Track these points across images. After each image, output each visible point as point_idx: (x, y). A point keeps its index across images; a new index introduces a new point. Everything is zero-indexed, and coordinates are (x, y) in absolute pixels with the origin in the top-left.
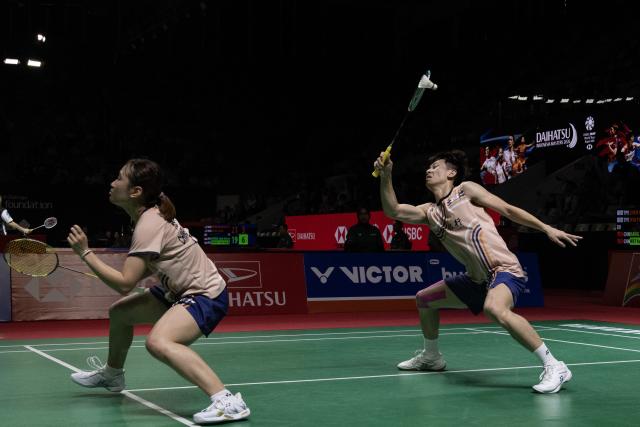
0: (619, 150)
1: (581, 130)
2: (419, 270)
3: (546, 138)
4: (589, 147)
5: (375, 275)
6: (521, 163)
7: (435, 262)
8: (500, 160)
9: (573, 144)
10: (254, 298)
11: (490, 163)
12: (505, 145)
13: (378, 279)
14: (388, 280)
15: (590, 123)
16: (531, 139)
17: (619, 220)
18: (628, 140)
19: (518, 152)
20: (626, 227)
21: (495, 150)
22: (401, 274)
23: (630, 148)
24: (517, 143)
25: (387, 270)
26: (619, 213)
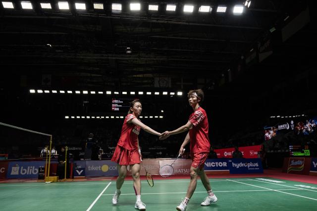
0: (301, 128)
1: (290, 124)
2: (226, 163)
3: (281, 127)
4: (293, 129)
5: (213, 164)
6: (275, 134)
7: (230, 161)
8: (270, 133)
9: (288, 128)
10: (181, 170)
11: (267, 134)
12: (270, 129)
13: (214, 166)
14: (217, 166)
15: (292, 122)
16: (277, 127)
17: (290, 149)
18: (303, 126)
19: (274, 131)
20: (292, 150)
21: (268, 131)
22: (221, 164)
23: (304, 129)
24: (273, 129)
25: (217, 163)
26: (290, 146)
